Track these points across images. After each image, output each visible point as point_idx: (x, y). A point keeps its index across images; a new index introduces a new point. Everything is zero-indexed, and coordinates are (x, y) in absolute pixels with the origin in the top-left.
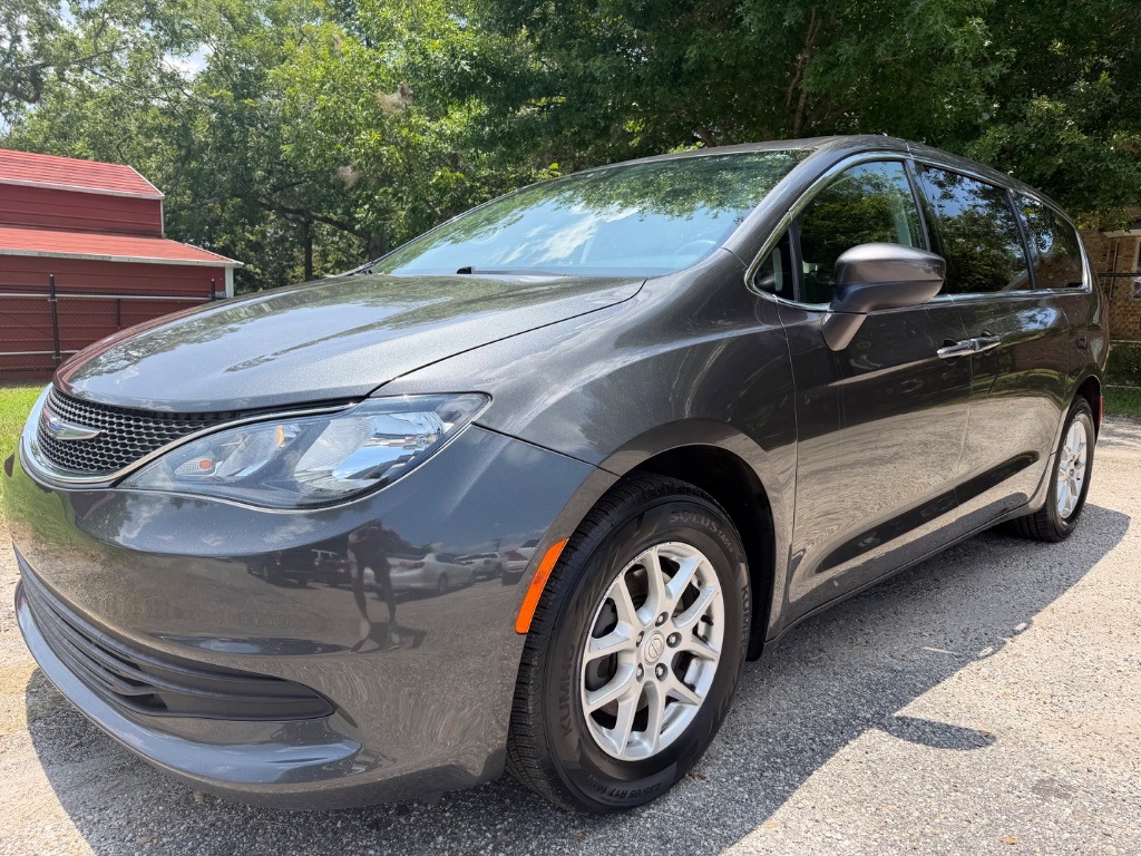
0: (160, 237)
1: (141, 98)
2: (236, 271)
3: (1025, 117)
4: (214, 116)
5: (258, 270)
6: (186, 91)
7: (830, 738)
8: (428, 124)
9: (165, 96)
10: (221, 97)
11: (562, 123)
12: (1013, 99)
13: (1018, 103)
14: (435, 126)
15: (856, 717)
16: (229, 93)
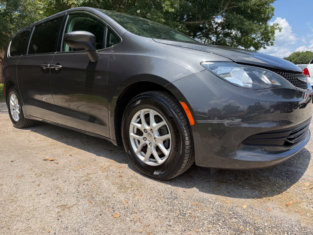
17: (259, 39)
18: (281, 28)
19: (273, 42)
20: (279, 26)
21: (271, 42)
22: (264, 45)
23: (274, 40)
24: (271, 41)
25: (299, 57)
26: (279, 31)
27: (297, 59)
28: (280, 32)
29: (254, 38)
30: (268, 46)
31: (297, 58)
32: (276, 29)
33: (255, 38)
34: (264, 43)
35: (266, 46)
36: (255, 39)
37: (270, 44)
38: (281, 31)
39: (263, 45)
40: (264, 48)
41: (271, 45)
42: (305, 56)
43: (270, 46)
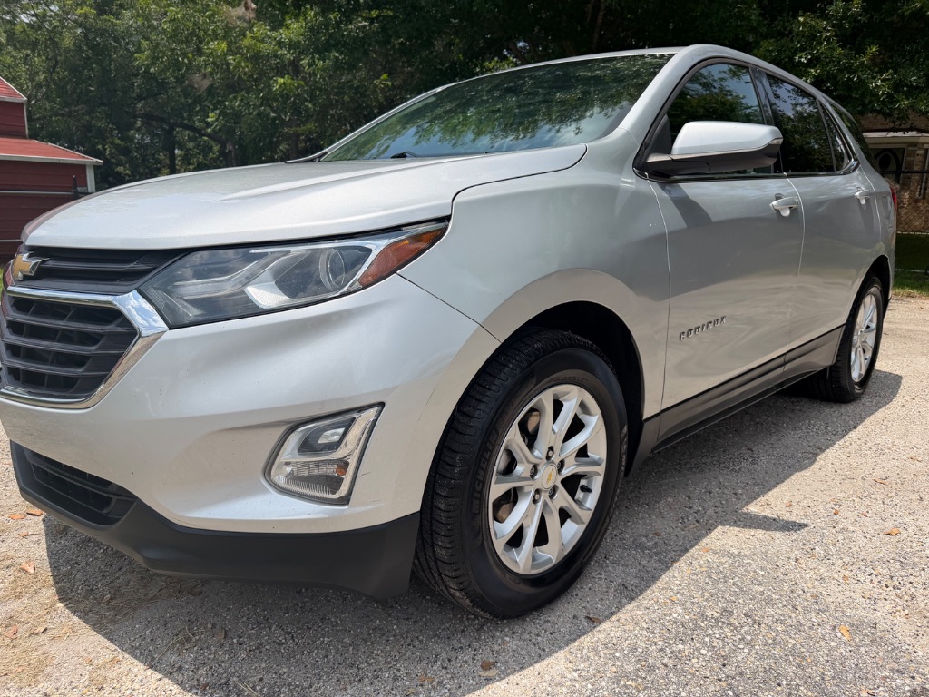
0: (24, 137)
1: (8, 13)
2: (96, 168)
3: (791, 32)
4: (79, 31)
5: (128, 172)
6: (52, 8)
7: (681, 647)
8: (269, 33)
9: (32, 12)
10: (85, 14)
11: (390, 32)
12: (780, 18)
13: (784, 22)
14: (275, 34)
15: (704, 618)
16: (93, 11)
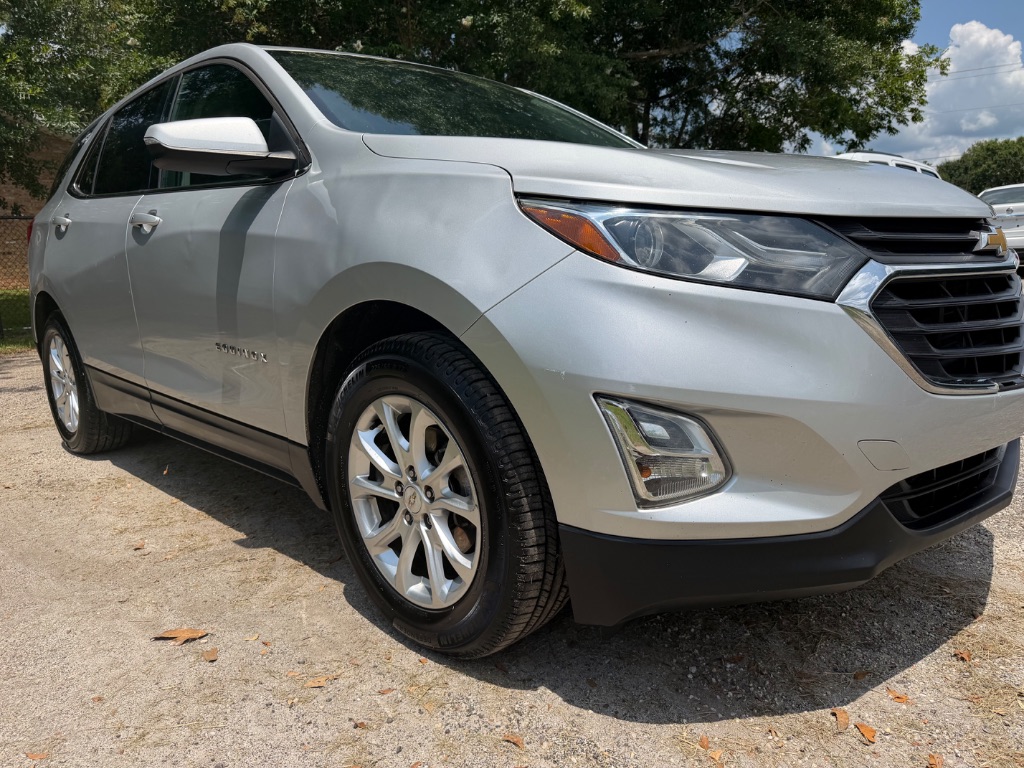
17: (870, 101)
18: (945, 61)
19: (921, 108)
20: (938, 55)
21: (912, 110)
22: (890, 122)
23: (922, 103)
24: (911, 106)
25: (996, 157)
26: (938, 71)
27: (989, 166)
28: (942, 73)
29: (855, 99)
30: (902, 125)
31: (990, 162)
32: (930, 64)
33: (858, 97)
34: (888, 115)
35: (895, 124)
36: (857, 102)
37: (909, 116)
38: (946, 72)
39: (885, 122)
40: (891, 130)
41: (914, 119)
42: (1015, 155)
43: (910, 123)
